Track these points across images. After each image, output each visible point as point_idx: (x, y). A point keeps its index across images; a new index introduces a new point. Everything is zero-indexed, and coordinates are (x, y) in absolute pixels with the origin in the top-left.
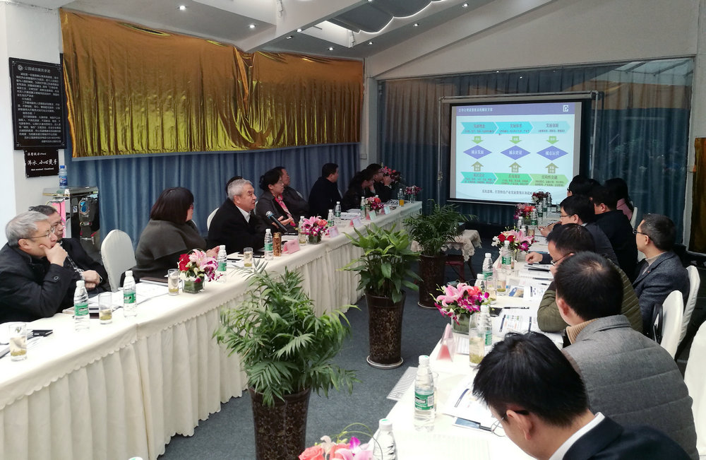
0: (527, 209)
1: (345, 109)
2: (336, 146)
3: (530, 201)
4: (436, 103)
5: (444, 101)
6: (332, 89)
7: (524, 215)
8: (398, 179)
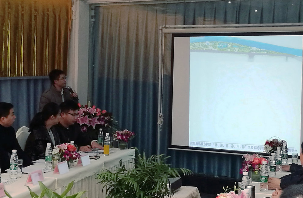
0: (257, 161)
1: (48, 36)
2: (36, 81)
3: (263, 151)
4: (157, 33)
5: (165, 31)
6: (31, 11)
7: (251, 169)
8: (109, 122)
